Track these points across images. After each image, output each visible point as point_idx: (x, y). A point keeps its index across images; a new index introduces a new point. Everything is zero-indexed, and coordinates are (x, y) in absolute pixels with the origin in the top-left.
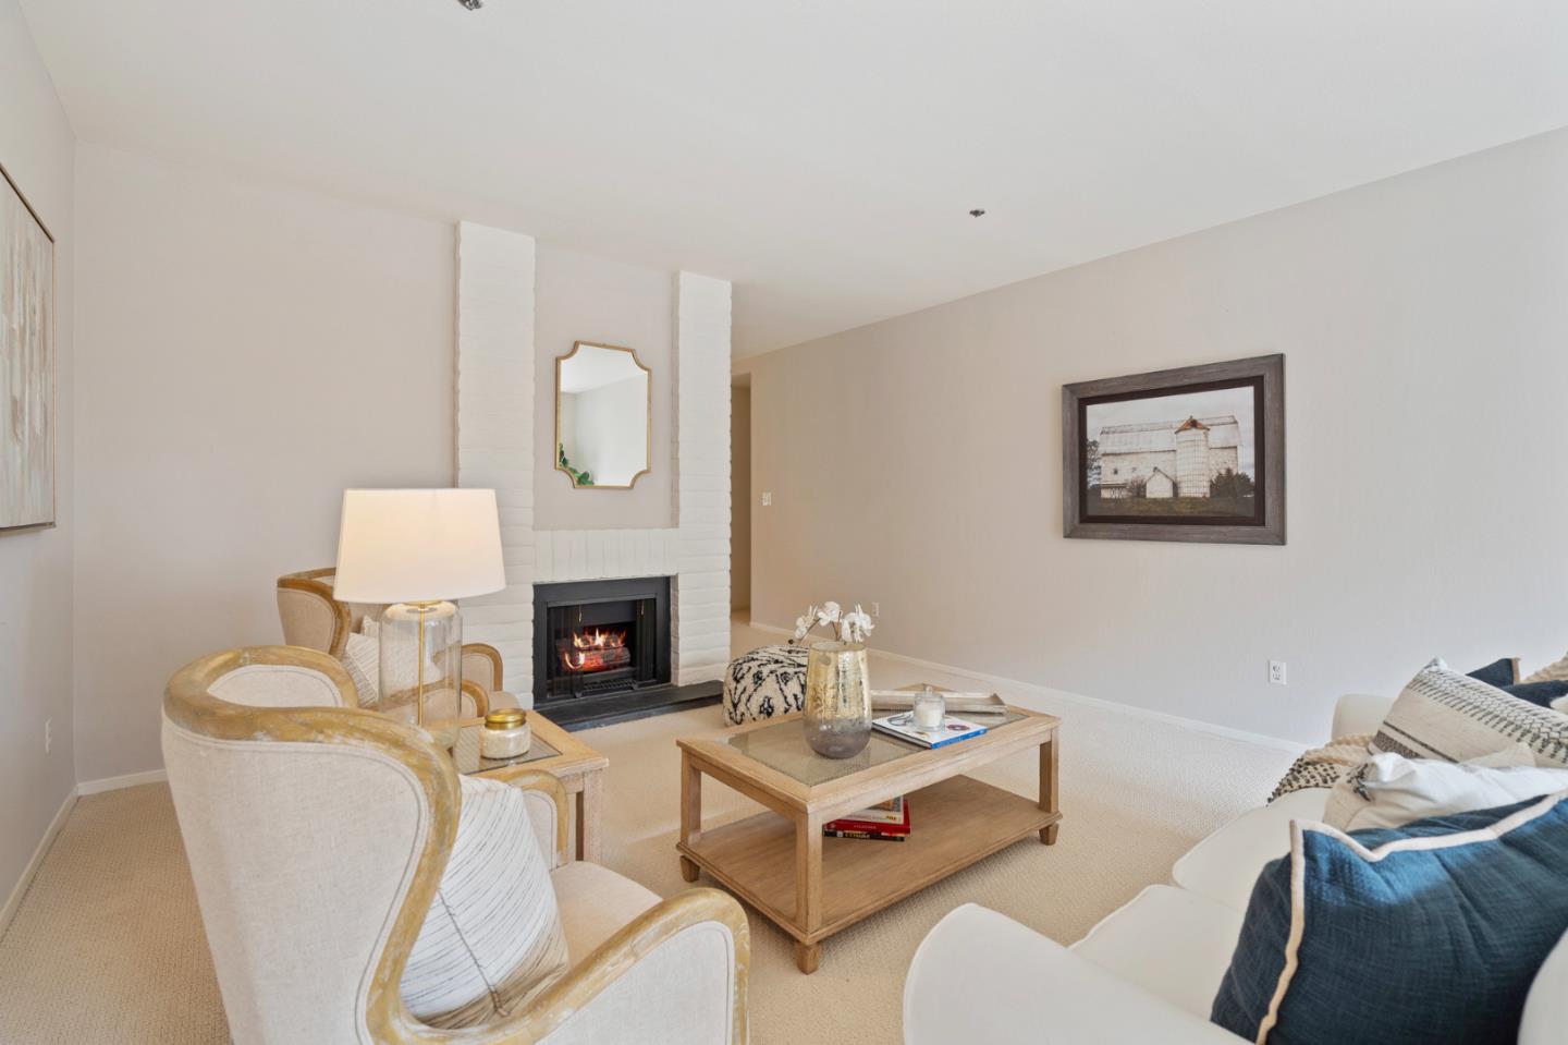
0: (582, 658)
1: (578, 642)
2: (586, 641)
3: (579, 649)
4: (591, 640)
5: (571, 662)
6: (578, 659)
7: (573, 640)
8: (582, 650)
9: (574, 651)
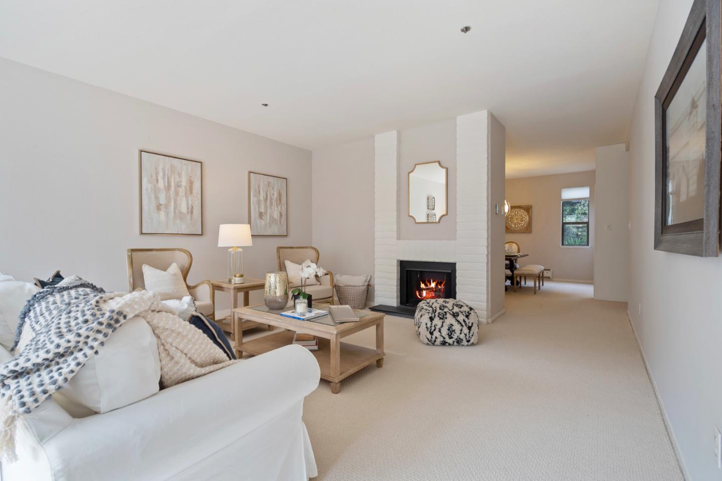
0: (424, 293)
1: (423, 286)
2: (426, 285)
3: (423, 289)
4: (428, 284)
5: (419, 295)
6: (422, 294)
7: (420, 285)
8: (425, 289)
9: (421, 290)
